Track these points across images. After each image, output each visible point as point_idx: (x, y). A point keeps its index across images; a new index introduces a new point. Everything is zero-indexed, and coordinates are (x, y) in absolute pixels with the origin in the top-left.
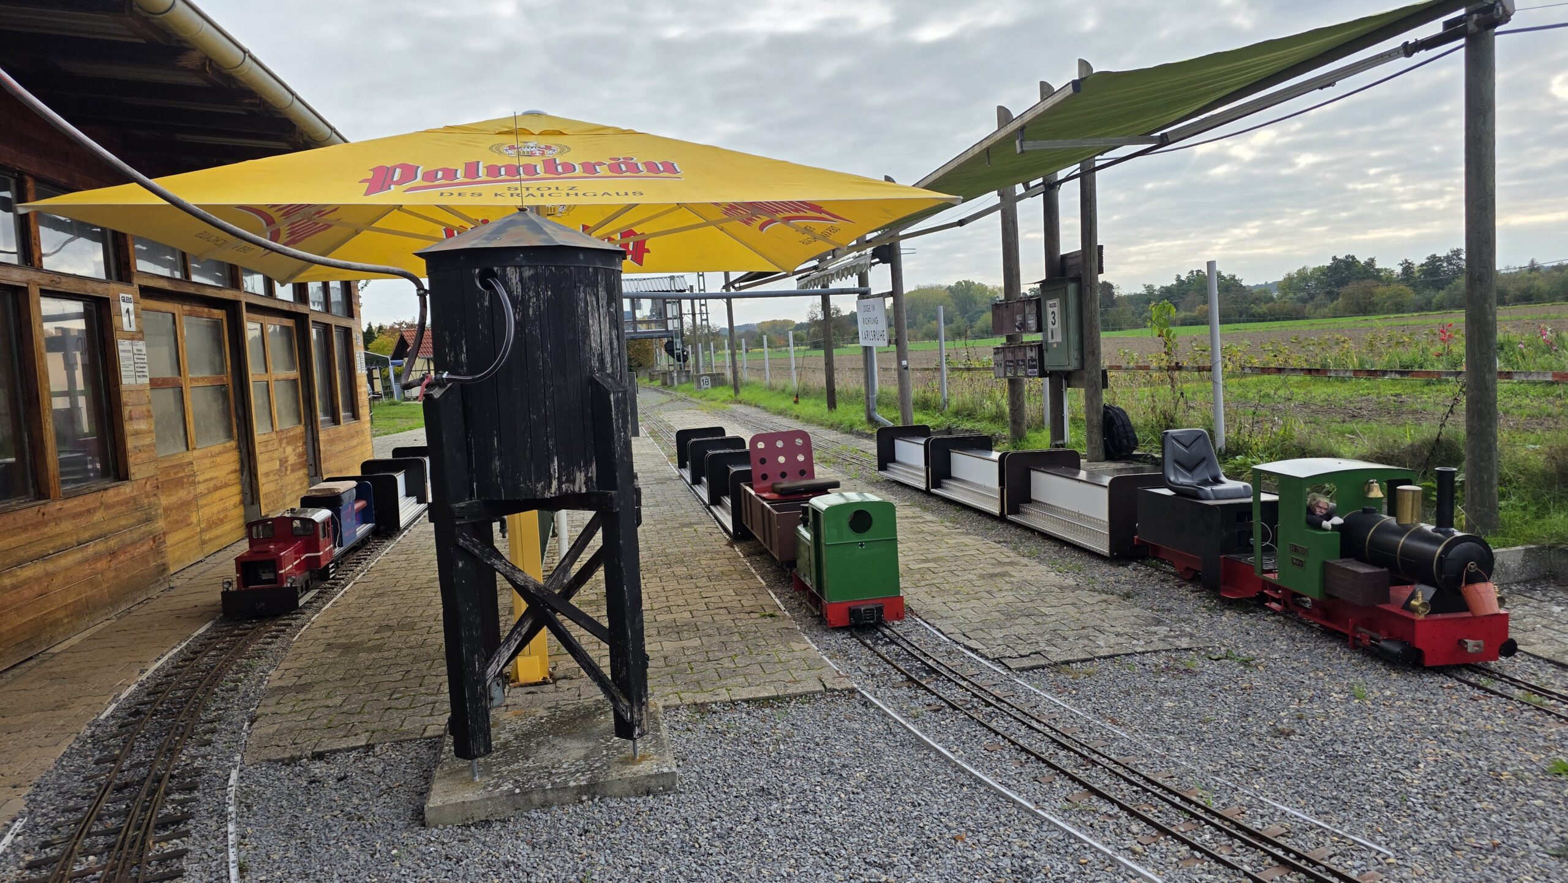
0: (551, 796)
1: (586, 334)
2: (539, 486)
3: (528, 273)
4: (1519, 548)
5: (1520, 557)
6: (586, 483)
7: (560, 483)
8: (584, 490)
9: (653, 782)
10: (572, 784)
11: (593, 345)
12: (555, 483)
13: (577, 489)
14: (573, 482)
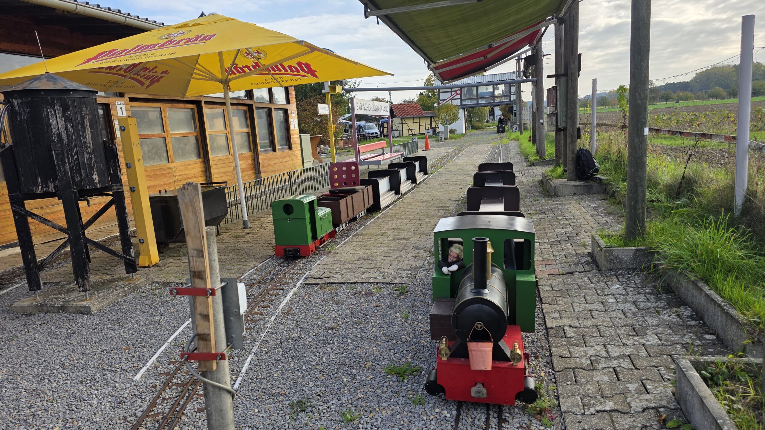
0: (49, 309)
1: (49, 126)
2: (34, 188)
3: (20, 101)
4: (633, 248)
5: (631, 254)
6: (54, 188)
7: (42, 187)
8: (54, 191)
9: (83, 310)
10: (56, 305)
11: (53, 130)
12: (40, 187)
13: (50, 190)
14: (48, 187)
